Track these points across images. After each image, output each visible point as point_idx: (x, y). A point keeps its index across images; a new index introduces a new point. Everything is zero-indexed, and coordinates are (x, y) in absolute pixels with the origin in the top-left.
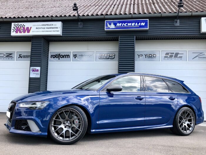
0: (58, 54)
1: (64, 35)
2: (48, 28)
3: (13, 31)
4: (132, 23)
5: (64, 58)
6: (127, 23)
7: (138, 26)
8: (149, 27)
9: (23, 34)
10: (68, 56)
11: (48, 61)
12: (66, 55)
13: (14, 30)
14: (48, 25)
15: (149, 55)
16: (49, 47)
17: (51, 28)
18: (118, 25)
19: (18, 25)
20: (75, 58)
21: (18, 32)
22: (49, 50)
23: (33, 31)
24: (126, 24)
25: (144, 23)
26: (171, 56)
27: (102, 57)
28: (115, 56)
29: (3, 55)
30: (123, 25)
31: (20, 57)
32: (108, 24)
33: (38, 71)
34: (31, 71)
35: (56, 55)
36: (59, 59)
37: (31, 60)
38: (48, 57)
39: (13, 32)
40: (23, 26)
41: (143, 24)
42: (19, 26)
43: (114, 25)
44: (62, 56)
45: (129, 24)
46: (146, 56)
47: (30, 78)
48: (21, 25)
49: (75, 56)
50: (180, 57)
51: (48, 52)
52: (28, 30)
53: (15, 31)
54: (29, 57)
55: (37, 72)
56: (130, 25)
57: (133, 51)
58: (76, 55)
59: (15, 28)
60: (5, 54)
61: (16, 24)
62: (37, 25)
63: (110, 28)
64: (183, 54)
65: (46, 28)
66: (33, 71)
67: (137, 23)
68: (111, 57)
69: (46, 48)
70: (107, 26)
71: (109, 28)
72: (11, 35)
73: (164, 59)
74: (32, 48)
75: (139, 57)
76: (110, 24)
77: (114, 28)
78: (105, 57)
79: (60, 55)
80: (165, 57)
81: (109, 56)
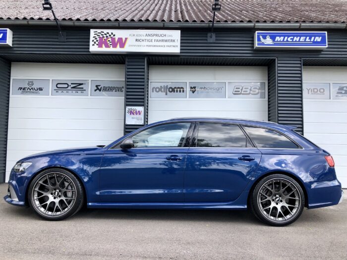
0: (164, 86)
2: (157, 41)
3: (93, 43)
4: (300, 36)
5: (174, 92)
6: (292, 37)
7: (310, 41)
9: (111, 50)
10: (182, 90)
11: (148, 97)
12: (178, 88)
13: (95, 43)
14: (156, 35)
15: (314, 89)
16: (148, 73)
17: (163, 41)
18: (278, 39)
19: (102, 33)
20: (193, 92)
21: (103, 46)
22: (148, 79)
23: (130, 46)
24: (291, 39)
25: (321, 38)
27: (239, 91)
29: (66, 86)
30: (285, 40)
31: (98, 89)
32: (261, 37)
33: (140, 114)
34: (127, 113)
35: (161, 87)
36: (166, 94)
37: (126, 95)
38: (148, 91)
39: (93, 45)
40: (112, 36)
41: (318, 39)
42: (105, 36)
43: (271, 38)
44: (171, 90)
45: (295, 38)
46: (308, 90)
47: (125, 125)
48: (108, 33)
51: (148, 82)
52: (122, 43)
53: (97, 45)
54: (114, 90)
55: (138, 116)
56: (298, 40)
58: (195, 87)
59: (96, 39)
60: (70, 84)
61: (99, 31)
62: (137, 35)
63: (265, 44)
65: (153, 41)
66: (131, 114)
67: (308, 38)
68: (253, 91)
70: (259, 40)
71: (263, 44)
72: (89, 52)
73: (337, 96)
74: (126, 75)
76: (265, 37)
77: (271, 44)
78: (244, 91)
79: (169, 87)
80: (338, 93)
81: (251, 90)
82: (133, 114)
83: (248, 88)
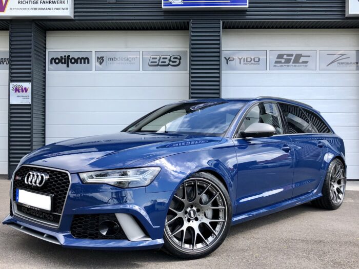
0: (65, 56)
1: (77, 18)
2: (44, 2)
5: (77, 63)
8: (249, 3)
10: (86, 61)
11: (45, 70)
12: (82, 58)
15: (247, 58)
16: (45, 41)
17: (50, 2)
20: (101, 63)
22: (45, 48)
23: (11, 9)
26: (288, 61)
27: (156, 62)
28: (180, 59)
33: (26, 91)
34: (11, 91)
35: (61, 57)
36: (68, 66)
37: (10, 69)
38: (45, 63)
44: (73, 61)
46: (240, 59)
47: (10, 105)
49: (101, 60)
50: (304, 62)
51: (45, 52)
52: (2, 6)
54: (5, 63)
55: (24, 94)
57: (218, 50)
58: (103, 57)
63: (173, 4)
64: (309, 56)
65: (39, 2)
66: (16, 92)
68: (173, 62)
69: (40, 43)
71: (170, 4)
73: (275, 66)
74: (11, 45)
75: (227, 63)
77: (181, 3)
78: (162, 62)
79: (70, 57)
80: (276, 62)
81: (170, 60)
82: (19, 92)
83: (166, 58)
